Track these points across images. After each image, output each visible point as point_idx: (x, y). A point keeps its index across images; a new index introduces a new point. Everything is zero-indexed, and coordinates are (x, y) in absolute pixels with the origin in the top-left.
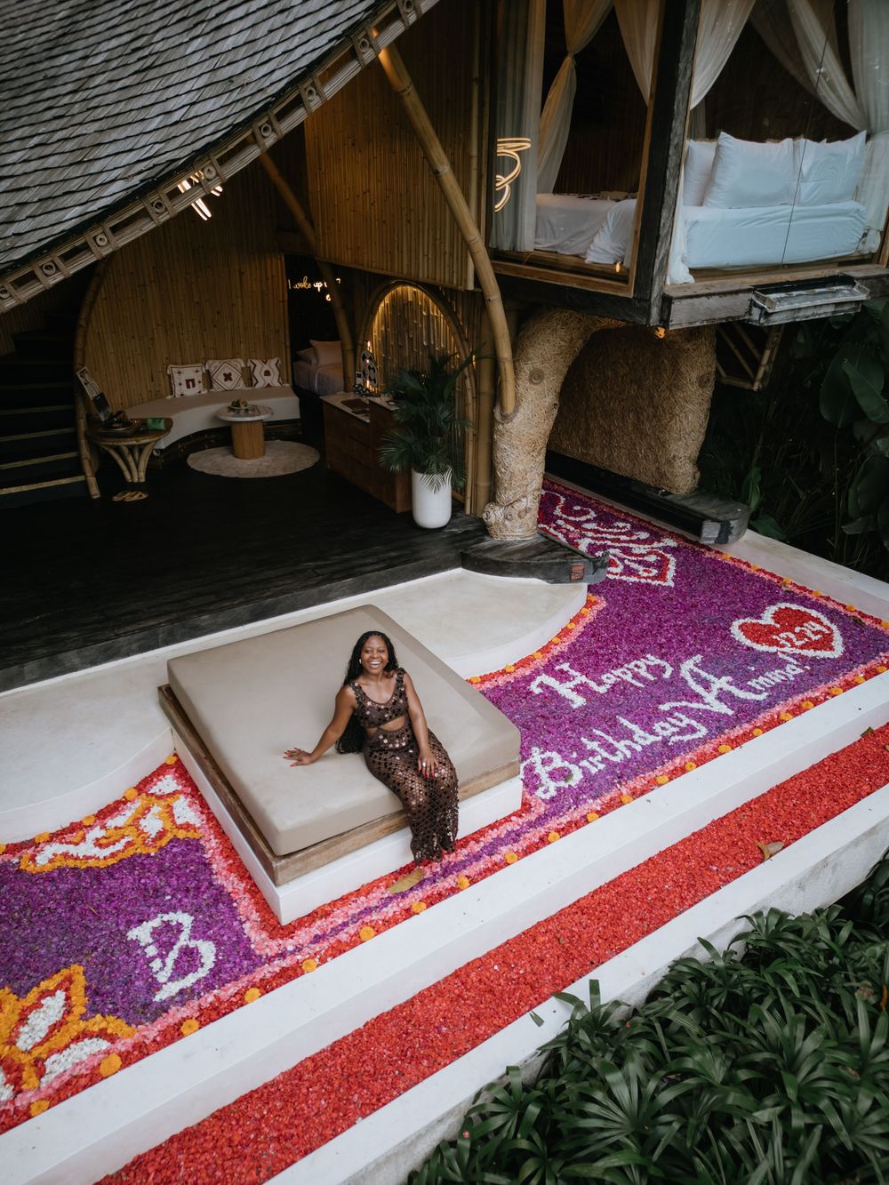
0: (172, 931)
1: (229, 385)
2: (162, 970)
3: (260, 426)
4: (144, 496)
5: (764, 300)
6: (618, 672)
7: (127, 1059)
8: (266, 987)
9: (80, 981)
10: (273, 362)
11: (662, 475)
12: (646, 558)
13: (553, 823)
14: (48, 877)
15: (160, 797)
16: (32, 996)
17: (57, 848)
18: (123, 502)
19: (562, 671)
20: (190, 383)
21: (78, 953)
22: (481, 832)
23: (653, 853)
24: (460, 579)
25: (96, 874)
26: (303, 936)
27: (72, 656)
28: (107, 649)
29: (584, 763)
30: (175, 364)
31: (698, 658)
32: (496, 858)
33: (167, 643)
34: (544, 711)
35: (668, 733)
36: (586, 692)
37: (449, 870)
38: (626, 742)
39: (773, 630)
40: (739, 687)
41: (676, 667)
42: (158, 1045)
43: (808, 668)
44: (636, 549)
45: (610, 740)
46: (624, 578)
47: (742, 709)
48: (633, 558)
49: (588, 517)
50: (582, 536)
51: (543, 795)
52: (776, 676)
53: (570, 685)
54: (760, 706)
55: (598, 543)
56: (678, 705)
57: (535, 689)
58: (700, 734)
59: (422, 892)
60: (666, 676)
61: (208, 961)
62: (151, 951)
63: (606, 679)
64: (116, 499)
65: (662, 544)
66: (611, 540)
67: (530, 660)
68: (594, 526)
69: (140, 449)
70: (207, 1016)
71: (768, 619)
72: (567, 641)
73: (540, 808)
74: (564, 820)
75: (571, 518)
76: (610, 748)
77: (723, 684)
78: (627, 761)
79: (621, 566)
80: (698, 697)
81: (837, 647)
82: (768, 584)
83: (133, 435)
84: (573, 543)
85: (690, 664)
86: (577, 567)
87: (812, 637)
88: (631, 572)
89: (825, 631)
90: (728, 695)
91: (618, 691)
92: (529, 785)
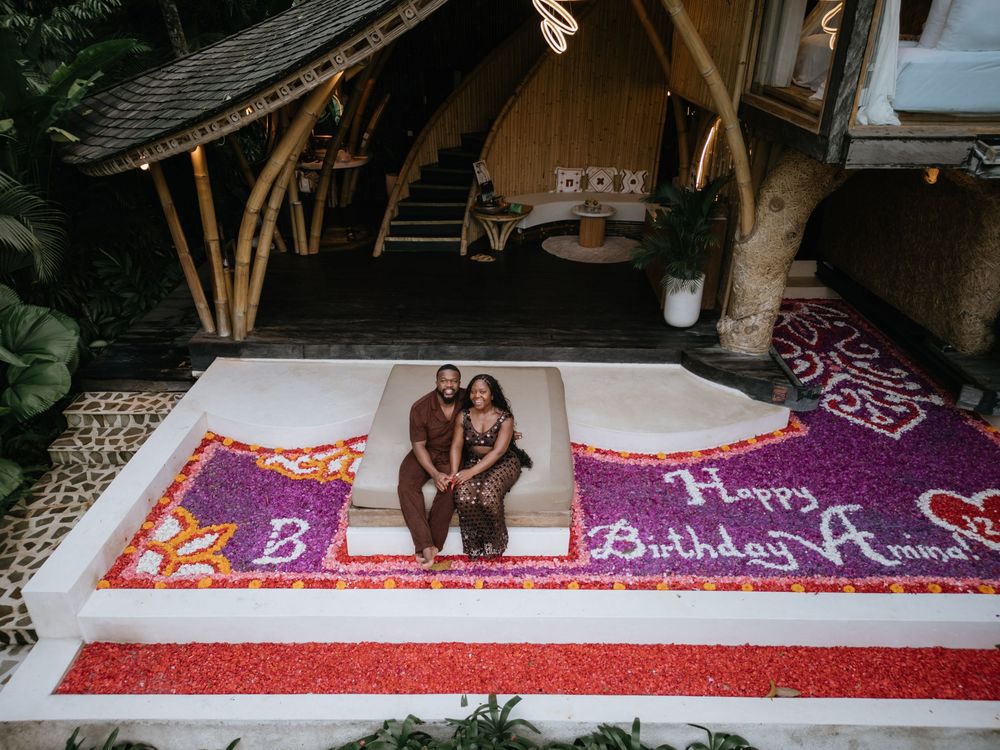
0: (294, 528)
1: (600, 188)
2: (271, 547)
3: (602, 222)
4: (492, 260)
5: (985, 151)
6: (758, 492)
7: (216, 584)
8: (309, 584)
9: (230, 533)
10: (641, 173)
11: (951, 330)
12: (893, 407)
13: (583, 577)
14: (263, 473)
15: (351, 451)
16: (204, 529)
17: (281, 459)
18: (475, 261)
19: (706, 473)
20: (569, 182)
21: (242, 518)
22: (523, 559)
23: (665, 641)
24: (674, 374)
25: (286, 481)
26: (354, 567)
27: (360, 349)
28: (383, 350)
29: (654, 547)
30: (563, 166)
31: (855, 508)
32: (517, 580)
33: (421, 358)
34: (659, 498)
35: (755, 555)
36: (711, 495)
37: (477, 572)
38: (708, 547)
39: (972, 511)
40: (874, 546)
41: (823, 507)
42: (234, 586)
43: (976, 558)
44: (892, 396)
45: (695, 539)
46: (849, 418)
47: (856, 565)
48: (878, 403)
49: (868, 356)
50: (845, 371)
51: (594, 553)
52: (929, 552)
53: (703, 486)
54: (879, 569)
55: (854, 381)
56: (790, 537)
57: (668, 478)
58: (785, 568)
59: (445, 577)
60: (804, 510)
61: (295, 555)
62: (274, 535)
63: (740, 492)
64: (473, 258)
65: (925, 399)
66: (871, 382)
67: (686, 455)
68: (866, 365)
69: (499, 226)
70: (270, 584)
71: (977, 500)
72: (735, 452)
73: (582, 562)
74: (593, 579)
75: (849, 354)
76: (688, 545)
77: (858, 537)
78: (695, 560)
79: (858, 407)
80: (818, 538)
83: (495, 214)
84: (828, 374)
85: (839, 510)
86: (780, 390)
88: (864, 415)
90: (854, 549)
91: (743, 506)
92: (591, 543)
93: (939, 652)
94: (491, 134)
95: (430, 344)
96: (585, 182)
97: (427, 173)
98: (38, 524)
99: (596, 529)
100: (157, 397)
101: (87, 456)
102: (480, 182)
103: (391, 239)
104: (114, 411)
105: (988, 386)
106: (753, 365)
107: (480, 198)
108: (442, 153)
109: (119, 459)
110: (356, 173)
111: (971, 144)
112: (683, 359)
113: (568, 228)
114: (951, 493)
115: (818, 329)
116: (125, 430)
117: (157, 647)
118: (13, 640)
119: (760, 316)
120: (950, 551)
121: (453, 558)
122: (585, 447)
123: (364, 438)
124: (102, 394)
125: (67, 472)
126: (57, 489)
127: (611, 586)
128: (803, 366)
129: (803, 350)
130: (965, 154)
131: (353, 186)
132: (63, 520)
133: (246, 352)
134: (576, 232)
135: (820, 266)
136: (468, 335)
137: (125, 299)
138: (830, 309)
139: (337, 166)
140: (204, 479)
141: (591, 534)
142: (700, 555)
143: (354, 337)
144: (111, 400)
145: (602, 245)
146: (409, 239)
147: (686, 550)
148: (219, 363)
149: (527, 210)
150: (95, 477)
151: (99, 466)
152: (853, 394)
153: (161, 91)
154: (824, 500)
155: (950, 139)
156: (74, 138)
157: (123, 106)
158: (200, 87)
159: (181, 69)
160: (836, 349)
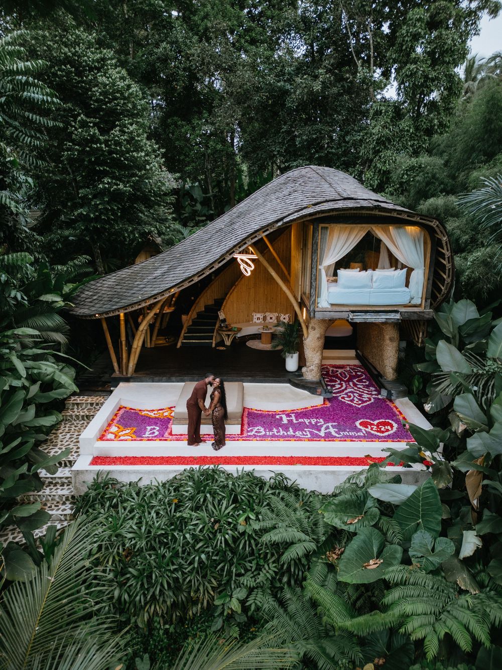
0: (154, 429)
1: (271, 321)
2: (147, 433)
3: (270, 334)
4: (225, 349)
5: (352, 315)
6: (306, 420)
7: (132, 440)
8: (160, 440)
9: (134, 430)
10: (288, 315)
11: (384, 372)
12: (363, 399)
13: (244, 439)
14: (142, 416)
15: (171, 410)
16: (126, 429)
17: (147, 412)
19: (290, 416)
20: (258, 319)
21: (137, 427)
24: (286, 387)
25: (150, 418)
26: (174, 437)
27: (173, 379)
29: (268, 433)
30: (256, 312)
31: (334, 424)
34: (273, 422)
35: (298, 434)
36: (290, 422)
38: (285, 432)
39: (373, 424)
40: (336, 432)
41: (325, 424)
42: (138, 440)
43: (366, 435)
44: (366, 396)
45: (281, 431)
46: (346, 401)
47: (328, 436)
48: (359, 398)
49: (364, 384)
50: (353, 388)
51: (249, 434)
52: (352, 434)
53: (288, 419)
54: (335, 437)
55: (354, 391)
56: (311, 430)
57: (278, 417)
58: (306, 437)
60: (318, 424)
61: (156, 434)
62: (148, 430)
63: (300, 420)
64: (217, 348)
65: (376, 396)
66: (360, 391)
67: (285, 411)
68: (361, 387)
69: (229, 336)
70: (148, 440)
71: (376, 422)
72: (303, 410)
73: (244, 436)
74: (247, 439)
75: (357, 383)
77: (332, 431)
78: (279, 435)
79: (351, 399)
80: (320, 430)
81: (386, 434)
82: (394, 415)
83: (226, 331)
84: (346, 389)
85: (330, 424)
86: (319, 390)
87: (383, 429)
88: (352, 401)
89: (390, 429)
90: (330, 433)
91: (300, 423)
92: (248, 432)
93: (348, 458)
94: (225, 301)
96: (265, 318)
97: (199, 315)
98: (62, 436)
99: (251, 428)
100: (98, 397)
101: (74, 417)
102: (221, 318)
103: (184, 341)
104: (82, 402)
105: (390, 390)
106: (312, 383)
107: (221, 325)
108: (206, 307)
109: (85, 418)
110: (168, 315)
111: (348, 313)
112: (290, 382)
113: (256, 337)
114: (369, 421)
115: (350, 375)
116: (87, 408)
117: (116, 457)
118: (63, 465)
119: (314, 366)
120: (359, 434)
121: (205, 434)
122: (252, 409)
123: (174, 407)
124: (78, 396)
125: (67, 422)
126: (65, 427)
127: (252, 440)
128: (338, 386)
129: (340, 382)
130: (347, 315)
131: (167, 320)
132: (71, 435)
133: (132, 380)
134: (260, 339)
135: (357, 352)
138: (358, 368)
139: (164, 312)
140: (122, 417)
141: (248, 429)
142: (281, 434)
143: (171, 374)
144: (81, 398)
145: (270, 343)
146: (191, 341)
147: (278, 433)
148: (121, 384)
149: (240, 330)
150: (77, 424)
151: (78, 420)
152: (352, 395)
153: (104, 289)
154: (326, 421)
155: (342, 312)
156: (73, 306)
157: (87, 293)
158: (124, 290)
159: (109, 280)
160: (353, 382)
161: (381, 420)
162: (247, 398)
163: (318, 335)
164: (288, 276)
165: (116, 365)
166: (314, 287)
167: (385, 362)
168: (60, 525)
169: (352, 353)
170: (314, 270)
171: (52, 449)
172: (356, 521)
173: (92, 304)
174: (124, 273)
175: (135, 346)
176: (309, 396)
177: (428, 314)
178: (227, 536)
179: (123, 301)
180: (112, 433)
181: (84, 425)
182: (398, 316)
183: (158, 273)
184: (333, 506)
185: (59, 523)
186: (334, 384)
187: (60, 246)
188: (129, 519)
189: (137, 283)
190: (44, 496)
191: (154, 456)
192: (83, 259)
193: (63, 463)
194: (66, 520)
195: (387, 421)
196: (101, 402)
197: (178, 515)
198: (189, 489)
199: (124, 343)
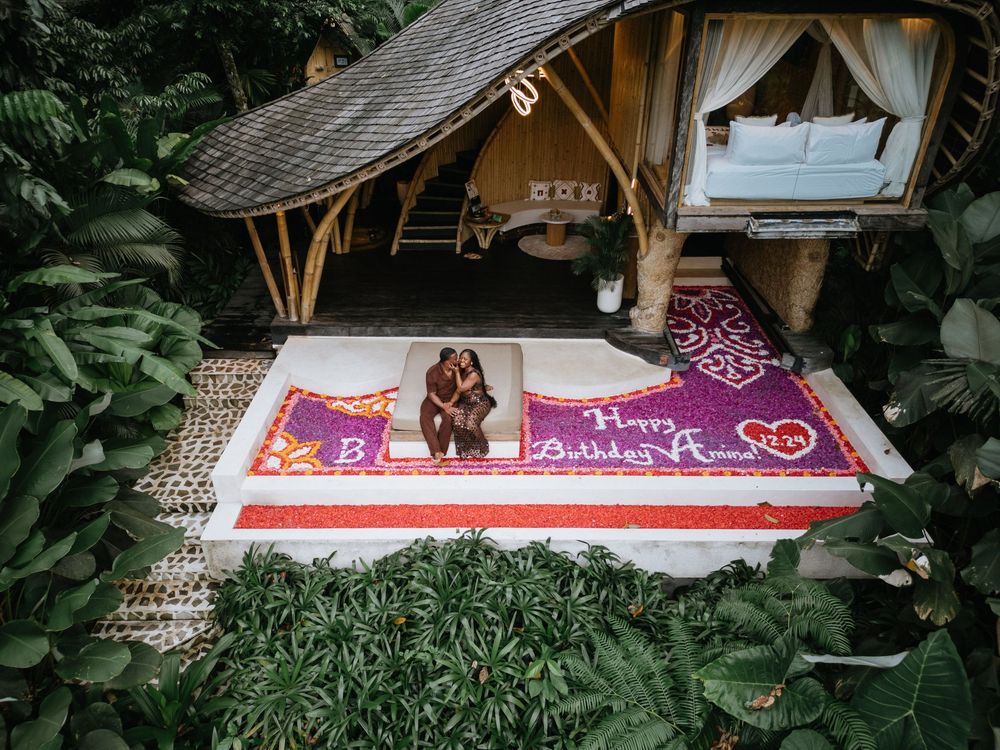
0: (356, 444)
1: (564, 197)
2: (343, 454)
3: (563, 227)
4: (479, 257)
5: (754, 223)
6: (640, 421)
7: (314, 473)
8: (369, 473)
9: (318, 447)
10: (595, 186)
11: (787, 315)
12: (745, 368)
13: (526, 469)
14: (332, 412)
15: (387, 399)
16: (302, 444)
17: (341, 403)
18: (467, 259)
19: (610, 411)
20: (540, 193)
21: (324, 438)
22: (492, 460)
23: (572, 503)
24: (600, 346)
25: (346, 417)
26: (394, 464)
27: (387, 329)
28: (403, 330)
29: (571, 453)
30: (535, 180)
31: (697, 430)
32: (489, 470)
33: (430, 336)
34: (579, 425)
35: (629, 457)
36: (611, 424)
37: (466, 466)
38: (603, 453)
39: (768, 432)
40: (701, 451)
41: (678, 430)
42: (325, 474)
43: (759, 458)
44: (747, 360)
45: (596, 448)
46: (713, 375)
47: (687, 462)
48: (736, 365)
49: (742, 331)
50: (721, 342)
51: (535, 457)
52: (732, 455)
53: (607, 418)
54: (700, 464)
55: (726, 349)
56: (652, 447)
57: (586, 414)
58: (645, 463)
59: (448, 469)
60: (666, 432)
61: (359, 458)
62: (345, 448)
63: (629, 422)
64: (466, 256)
65: (768, 362)
66: (736, 350)
67: (600, 399)
68: (736, 338)
69: (486, 231)
70: (345, 473)
71: (774, 426)
72: (632, 397)
73: (526, 461)
74: (532, 469)
75: (729, 329)
76: (591, 452)
77: (693, 447)
78: (593, 460)
79: (721, 367)
80: (669, 448)
81: (798, 455)
82: (807, 407)
83: (482, 223)
84: (708, 345)
85: (687, 432)
86: (664, 357)
87: (789, 444)
88: (723, 373)
89: (804, 444)
90: (689, 453)
91: (629, 430)
92: (534, 451)
93: (726, 508)
94: (479, 159)
95: (434, 326)
96: (552, 192)
97: (429, 184)
98: (188, 444)
99: (538, 443)
100: (250, 362)
101: (208, 402)
102: (470, 197)
103: (404, 241)
104: (223, 372)
105: (799, 354)
106: (650, 340)
107: (470, 209)
108: (442, 169)
109: (229, 404)
110: (372, 184)
111: (748, 219)
112: (605, 335)
113: (538, 229)
115: (713, 310)
116: (231, 385)
117: (284, 507)
118: (191, 510)
119: (655, 308)
120: (745, 454)
121: (452, 459)
122: (536, 395)
123: (396, 389)
124: (212, 360)
125: (196, 412)
126: (193, 423)
127: (542, 473)
128: (694, 338)
129: (697, 327)
130: (745, 224)
131: (371, 191)
132: (203, 442)
133: (310, 332)
134: (544, 232)
135: (724, 261)
136: (461, 320)
137: (212, 290)
138: (727, 295)
140: (294, 415)
141: (534, 446)
142: (597, 457)
143: (383, 321)
144: (219, 365)
145: (563, 244)
146: (417, 241)
147: (589, 454)
148: (291, 340)
149: (506, 218)
150: (216, 416)
151: (216, 409)
152: (722, 358)
153: (243, 146)
154: (680, 426)
155: (735, 216)
156: (185, 182)
157: (211, 151)
158: (279, 155)
159: (252, 124)
160: (720, 326)
161: (784, 421)
162: (529, 374)
163: (668, 251)
164: (604, 114)
165: (277, 301)
166: (678, 163)
167: (792, 297)
168: (191, 629)
169: (716, 263)
170: (683, 125)
171: (169, 475)
172: (771, 701)
173: (219, 182)
174: (280, 108)
175: (309, 269)
176: (643, 368)
177: (915, 221)
178: (505, 708)
179: (276, 184)
180: (275, 455)
181: (228, 419)
182: (853, 227)
183: (345, 116)
184: (723, 669)
185: (191, 625)
186: (685, 331)
187: (149, 48)
188: (313, 664)
189: (303, 138)
190: (159, 574)
191: (358, 502)
192: (196, 80)
193: (190, 506)
194: (203, 619)
195: (795, 421)
196: (257, 372)
197: (408, 655)
198: (427, 601)
199: (288, 262)
